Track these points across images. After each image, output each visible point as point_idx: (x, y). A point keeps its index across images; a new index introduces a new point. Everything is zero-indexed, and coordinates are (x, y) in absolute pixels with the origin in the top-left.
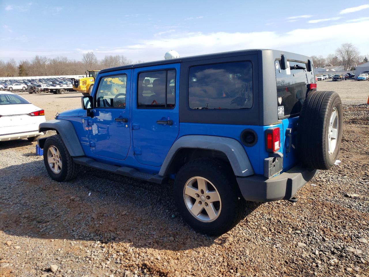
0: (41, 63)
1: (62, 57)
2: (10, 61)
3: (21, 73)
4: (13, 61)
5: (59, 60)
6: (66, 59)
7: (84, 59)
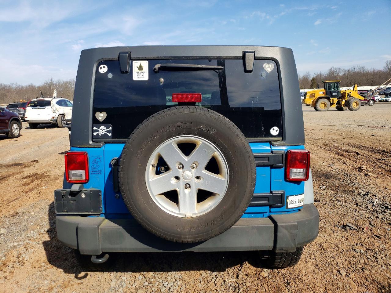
0: (335, 74)
1: (359, 67)
2: (306, 74)
3: (312, 86)
4: (309, 74)
5: (356, 70)
6: (363, 68)
7: (386, 67)
